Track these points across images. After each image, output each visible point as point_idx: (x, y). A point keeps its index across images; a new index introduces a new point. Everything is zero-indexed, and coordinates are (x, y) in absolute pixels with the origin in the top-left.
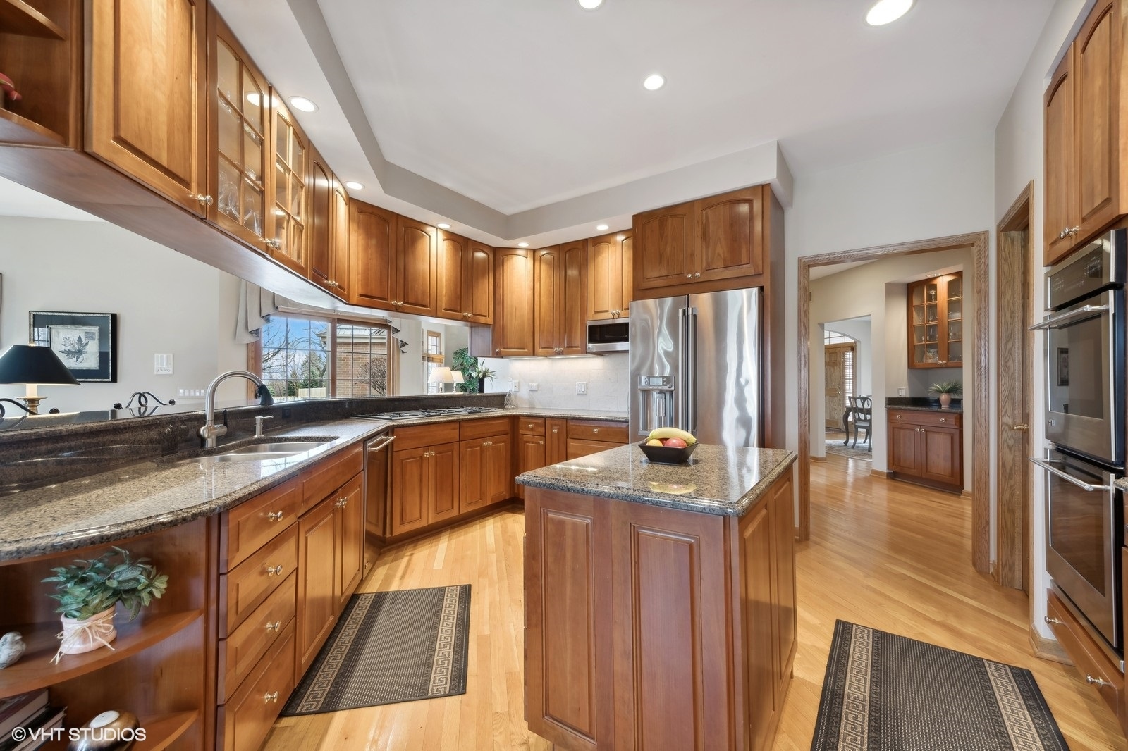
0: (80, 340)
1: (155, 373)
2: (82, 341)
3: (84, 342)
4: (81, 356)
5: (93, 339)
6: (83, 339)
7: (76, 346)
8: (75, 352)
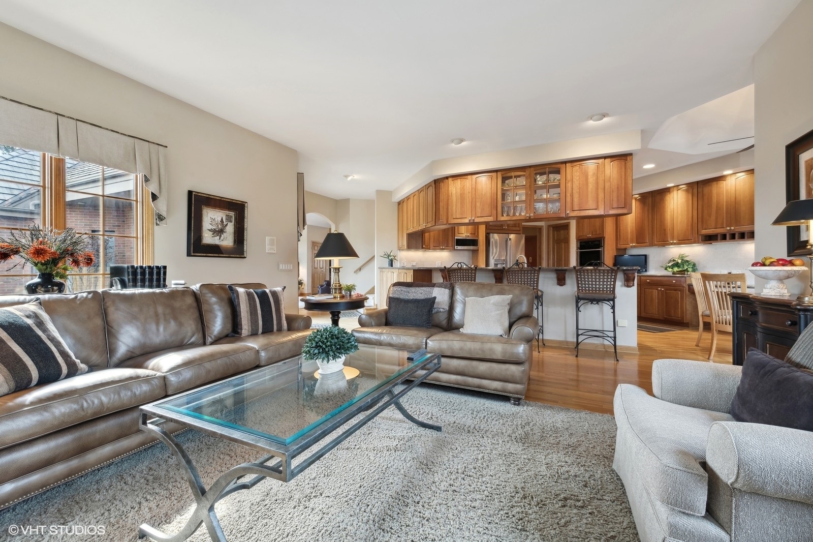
0: (222, 221)
1: (267, 251)
2: (223, 222)
3: (225, 223)
4: (222, 235)
5: (231, 222)
6: (224, 220)
7: (220, 226)
8: (218, 231)
